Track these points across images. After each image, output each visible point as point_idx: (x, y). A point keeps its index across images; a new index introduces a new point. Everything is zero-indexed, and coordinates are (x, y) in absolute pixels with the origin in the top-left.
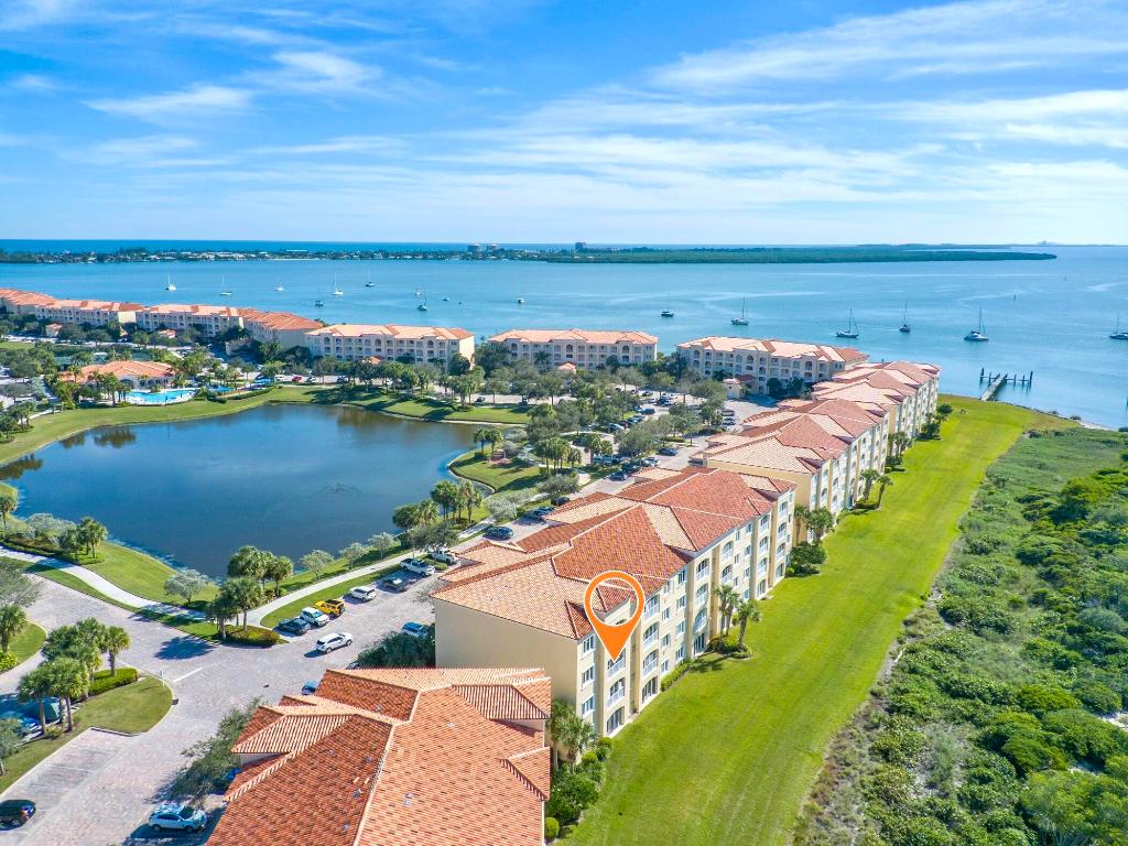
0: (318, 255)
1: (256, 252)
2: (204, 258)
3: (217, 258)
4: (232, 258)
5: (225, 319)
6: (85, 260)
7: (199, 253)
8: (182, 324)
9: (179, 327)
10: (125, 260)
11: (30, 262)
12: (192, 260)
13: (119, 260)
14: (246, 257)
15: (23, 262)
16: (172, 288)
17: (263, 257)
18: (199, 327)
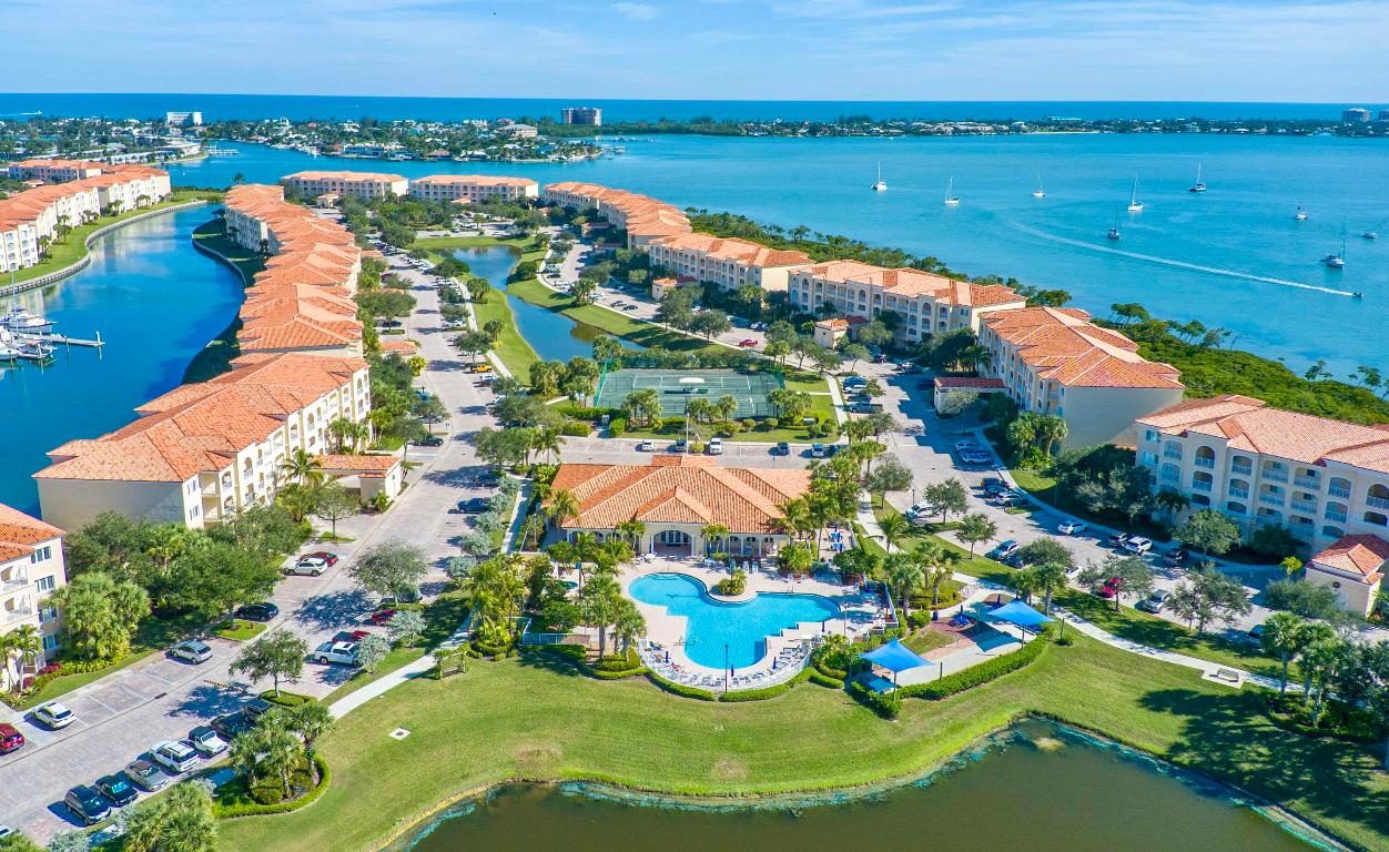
0: (1097, 125)
1: (1009, 122)
2: (939, 131)
3: (956, 131)
4: (977, 131)
5: (944, 310)
6: (794, 132)
7: (933, 123)
8: (862, 308)
9: (857, 312)
10: (841, 134)
11: (734, 135)
12: (924, 134)
13: (835, 134)
14: (995, 130)
15: (727, 134)
16: (882, 187)
17: (1018, 129)
18: (891, 319)
